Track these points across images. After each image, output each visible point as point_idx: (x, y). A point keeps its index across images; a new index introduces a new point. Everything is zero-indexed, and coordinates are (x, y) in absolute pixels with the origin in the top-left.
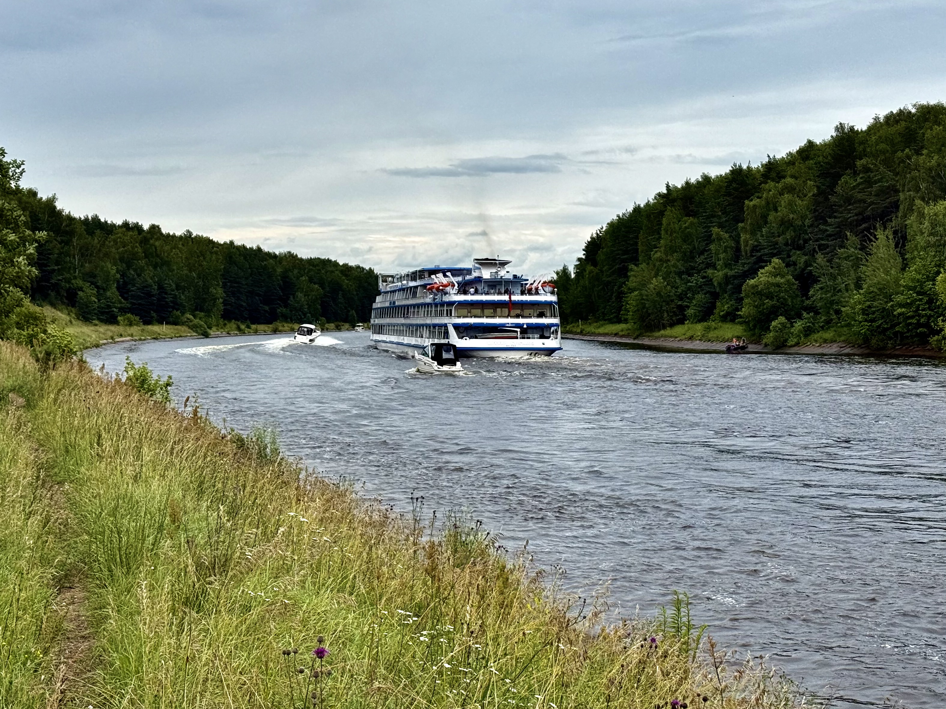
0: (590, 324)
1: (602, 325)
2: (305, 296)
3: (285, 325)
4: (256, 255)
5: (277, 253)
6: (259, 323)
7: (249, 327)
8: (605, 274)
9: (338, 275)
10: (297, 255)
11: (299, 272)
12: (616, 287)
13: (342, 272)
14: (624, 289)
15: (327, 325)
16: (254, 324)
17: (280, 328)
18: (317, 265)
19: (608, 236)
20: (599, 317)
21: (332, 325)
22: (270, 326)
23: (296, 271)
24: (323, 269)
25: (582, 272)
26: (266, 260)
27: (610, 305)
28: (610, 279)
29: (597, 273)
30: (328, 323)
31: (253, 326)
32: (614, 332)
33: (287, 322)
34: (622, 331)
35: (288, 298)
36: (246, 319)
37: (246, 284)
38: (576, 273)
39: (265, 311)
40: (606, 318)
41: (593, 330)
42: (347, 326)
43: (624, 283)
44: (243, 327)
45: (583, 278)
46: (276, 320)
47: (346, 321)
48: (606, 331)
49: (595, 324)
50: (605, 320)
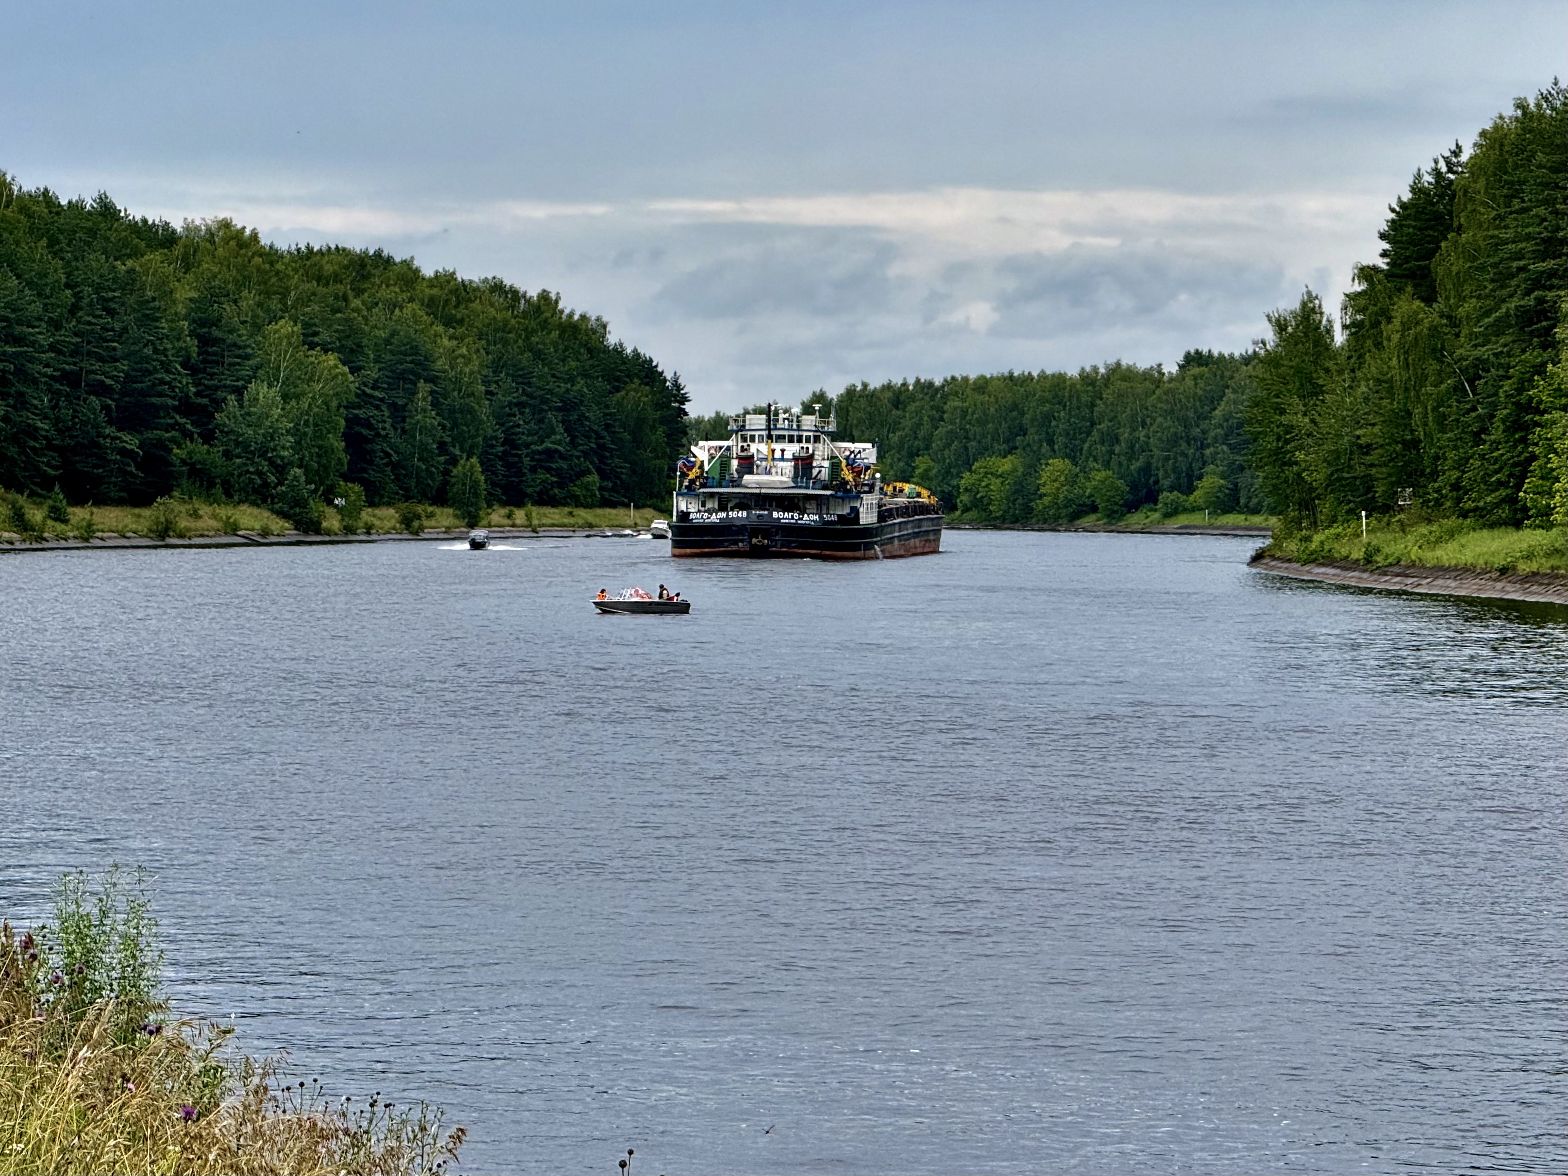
0: (1403, 528)
1: (1451, 534)
2: (285, 397)
3: (205, 510)
4: (93, 233)
5: (178, 225)
6: (101, 501)
7: (58, 515)
8: (1465, 332)
9: (416, 320)
10: (255, 236)
11: (260, 305)
12: (1507, 386)
13: (431, 305)
14: (1540, 391)
15: (367, 515)
16: (78, 500)
17: (183, 523)
18: (337, 278)
19: (1481, 184)
20: (1438, 503)
21: (388, 515)
22: (146, 512)
23: (249, 299)
24: (358, 292)
25: (1376, 324)
26: (136, 253)
27: (1482, 457)
28: (1483, 352)
29: (1434, 330)
30: (372, 504)
31: (79, 514)
32: (1499, 561)
33: (209, 499)
34: (1529, 556)
35: (218, 404)
36: (47, 484)
37: (52, 348)
38: (1354, 329)
39: (124, 452)
40: (1470, 505)
41: (1415, 553)
42: (445, 516)
43: (1540, 369)
44: (36, 515)
45: (1378, 345)
46: (166, 491)
47: (440, 499)
48: (1467, 557)
49: (1424, 529)
50: (1464, 515)
